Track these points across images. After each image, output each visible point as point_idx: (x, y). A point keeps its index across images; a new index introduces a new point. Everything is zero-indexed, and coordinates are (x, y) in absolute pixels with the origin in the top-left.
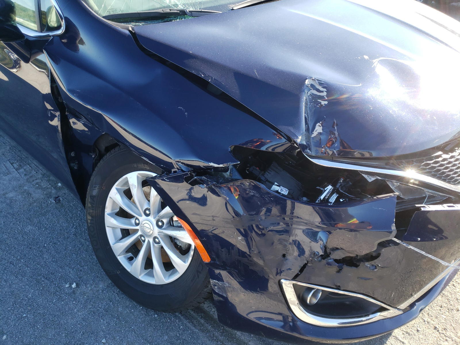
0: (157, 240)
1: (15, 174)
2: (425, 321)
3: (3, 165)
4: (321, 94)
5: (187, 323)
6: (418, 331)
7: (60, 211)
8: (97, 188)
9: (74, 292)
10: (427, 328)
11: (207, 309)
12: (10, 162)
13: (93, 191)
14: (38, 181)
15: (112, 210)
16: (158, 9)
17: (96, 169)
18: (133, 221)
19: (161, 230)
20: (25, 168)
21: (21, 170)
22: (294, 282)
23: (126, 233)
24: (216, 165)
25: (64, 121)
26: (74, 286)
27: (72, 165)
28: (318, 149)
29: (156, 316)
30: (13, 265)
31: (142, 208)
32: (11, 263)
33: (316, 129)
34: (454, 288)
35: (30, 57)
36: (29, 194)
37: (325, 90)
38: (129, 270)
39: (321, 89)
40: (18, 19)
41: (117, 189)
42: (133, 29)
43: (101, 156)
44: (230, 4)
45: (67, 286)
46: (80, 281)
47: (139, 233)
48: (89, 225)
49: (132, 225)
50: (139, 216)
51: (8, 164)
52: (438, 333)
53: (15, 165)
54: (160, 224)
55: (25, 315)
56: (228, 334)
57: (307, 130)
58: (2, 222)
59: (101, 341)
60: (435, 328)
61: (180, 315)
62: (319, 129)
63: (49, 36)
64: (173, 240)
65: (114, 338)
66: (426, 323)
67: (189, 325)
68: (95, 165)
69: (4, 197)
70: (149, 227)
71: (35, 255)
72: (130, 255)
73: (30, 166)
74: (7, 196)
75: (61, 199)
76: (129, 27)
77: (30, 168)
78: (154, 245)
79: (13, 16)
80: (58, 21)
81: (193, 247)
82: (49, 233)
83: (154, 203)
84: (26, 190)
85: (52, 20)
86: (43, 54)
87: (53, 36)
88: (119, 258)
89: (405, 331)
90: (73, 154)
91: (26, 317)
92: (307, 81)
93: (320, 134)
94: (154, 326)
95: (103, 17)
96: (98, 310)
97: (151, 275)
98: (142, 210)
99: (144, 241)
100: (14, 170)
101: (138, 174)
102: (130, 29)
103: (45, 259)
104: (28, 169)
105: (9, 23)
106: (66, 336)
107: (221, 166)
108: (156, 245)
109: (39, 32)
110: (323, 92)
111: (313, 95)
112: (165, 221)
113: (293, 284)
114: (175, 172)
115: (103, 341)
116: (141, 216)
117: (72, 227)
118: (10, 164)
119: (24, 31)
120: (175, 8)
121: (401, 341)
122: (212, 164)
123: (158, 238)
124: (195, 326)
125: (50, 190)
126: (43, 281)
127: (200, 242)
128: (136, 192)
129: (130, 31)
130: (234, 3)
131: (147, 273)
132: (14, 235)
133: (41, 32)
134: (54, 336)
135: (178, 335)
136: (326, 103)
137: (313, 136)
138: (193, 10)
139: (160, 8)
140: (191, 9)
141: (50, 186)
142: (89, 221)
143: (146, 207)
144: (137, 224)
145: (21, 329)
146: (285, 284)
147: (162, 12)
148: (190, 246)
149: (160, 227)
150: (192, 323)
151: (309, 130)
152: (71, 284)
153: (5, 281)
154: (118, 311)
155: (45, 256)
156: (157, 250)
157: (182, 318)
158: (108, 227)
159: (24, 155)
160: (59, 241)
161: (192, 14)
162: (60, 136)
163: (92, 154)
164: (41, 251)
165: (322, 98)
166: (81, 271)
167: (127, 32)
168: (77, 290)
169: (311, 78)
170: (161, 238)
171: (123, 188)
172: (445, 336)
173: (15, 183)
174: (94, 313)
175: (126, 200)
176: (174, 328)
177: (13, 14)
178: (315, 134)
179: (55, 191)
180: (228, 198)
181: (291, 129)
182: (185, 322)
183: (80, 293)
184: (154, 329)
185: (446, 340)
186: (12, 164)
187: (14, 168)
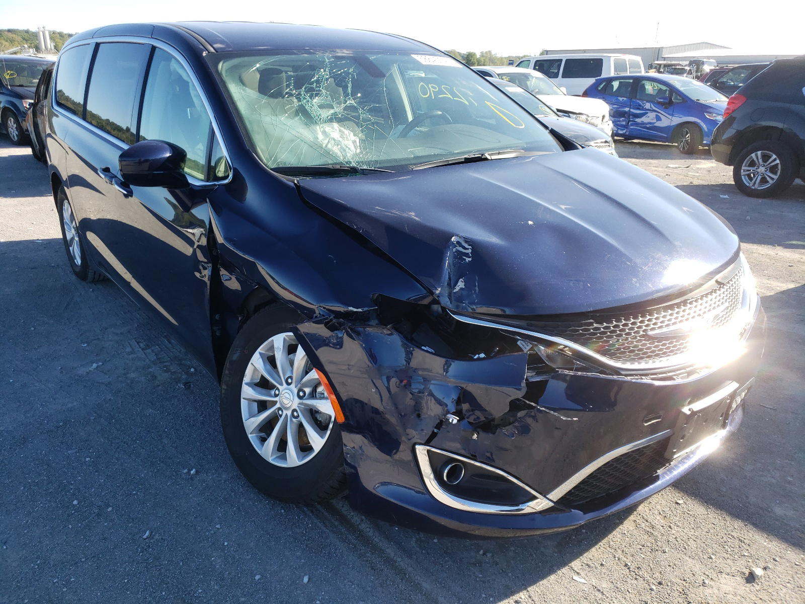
0: (295, 414)
1: (141, 354)
2: (615, 557)
3: (127, 343)
4: (467, 251)
5: (318, 523)
6: (602, 565)
7: (187, 398)
8: (239, 351)
9: (192, 479)
10: (615, 564)
11: (345, 513)
12: (136, 341)
13: (234, 356)
14: (166, 364)
15: (252, 380)
16: (328, 165)
17: (240, 331)
18: (273, 392)
19: (301, 401)
20: (153, 348)
21: (148, 351)
22: (428, 448)
23: (263, 406)
24: (355, 310)
25: (215, 276)
26: (193, 472)
27: (215, 328)
28: (459, 304)
29: (283, 511)
30: (127, 444)
31: (284, 376)
32: (125, 443)
33: (459, 284)
34: (670, 529)
35: (192, 206)
36: (154, 377)
37: (470, 247)
38: (259, 452)
39: (467, 246)
40: (186, 170)
41: (260, 354)
42: (298, 183)
43: (248, 318)
44: (411, 164)
45: (186, 471)
46: (200, 469)
47: (278, 405)
48: (223, 396)
49: (271, 396)
50: (280, 385)
51: (134, 343)
52: (628, 570)
53: (142, 345)
54: (301, 394)
55: (135, 492)
56: (365, 539)
57: (449, 284)
58: (120, 402)
59: (215, 526)
60: (626, 565)
61: (311, 514)
62: (461, 284)
63: (215, 185)
64: (313, 414)
65: (231, 526)
66: (617, 559)
67: (320, 525)
68: (240, 328)
69: (125, 376)
70: (289, 397)
71: (153, 438)
72: (263, 434)
73: (159, 347)
74: (129, 375)
75: (192, 386)
76: (294, 180)
77: (159, 349)
78: (291, 420)
79: (182, 165)
80: (226, 171)
81: (333, 419)
82: (172, 419)
83: (298, 369)
84: (151, 372)
85: (221, 171)
86: (206, 204)
87: (219, 185)
88: (250, 436)
89: (585, 562)
90: (217, 317)
91: (135, 494)
92: (453, 238)
93: (461, 289)
94: (279, 521)
95: (271, 169)
96: (217, 498)
97: (284, 458)
98: (284, 379)
99: (281, 416)
100: (140, 349)
101: (286, 336)
102: (296, 182)
103: (163, 444)
104: (156, 350)
105: (178, 171)
106: (177, 517)
107: (360, 310)
108: (294, 420)
109: (205, 181)
110: (468, 249)
111: (458, 251)
112: (308, 390)
113: (428, 451)
114: (316, 317)
115: (217, 526)
116: (281, 384)
117: (201, 416)
118: (136, 343)
119: (191, 181)
120: (348, 165)
121: (576, 572)
122: (351, 308)
123: (297, 412)
124: (326, 526)
125: (180, 375)
126: (159, 464)
127: (335, 397)
128: (280, 356)
129: (295, 184)
130: (415, 164)
131: (280, 456)
132: (132, 415)
133: (207, 181)
134: (164, 515)
135: (304, 532)
136: (470, 259)
137: (455, 291)
138: (366, 168)
139: (331, 164)
140: (365, 167)
141: (181, 370)
142: (223, 391)
143: (288, 375)
144: (276, 396)
145: (129, 504)
146: (419, 450)
147: (332, 168)
148: (330, 417)
149: (300, 397)
150: (324, 523)
151: (451, 285)
152: (189, 470)
153: (117, 459)
154: (239, 502)
155: (164, 441)
156: (295, 427)
157: (313, 517)
158: (244, 398)
159: (154, 335)
160: (183, 428)
161: (364, 173)
162: (208, 291)
163: (239, 316)
164: (160, 436)
165: (467, 255)
166: (203, 459)
167: (292, 184)
168: (196, 477)
169: (457, 235)
170: (300, 410)
171: (267, 353)
172: (636, 574)
173: (139, 363)
174: (212, 500)
175: (269, 367)
176: (301, 525)
177: (183, 162)
178: (457, 289)
179: (186, 376)
180: (365, 345)
181: (432, 281)
182: (316, 521)
183: (199, 480)
184: (278, 524)
185: (636, 579)
186: (138, 343)
187: (140, 348)
